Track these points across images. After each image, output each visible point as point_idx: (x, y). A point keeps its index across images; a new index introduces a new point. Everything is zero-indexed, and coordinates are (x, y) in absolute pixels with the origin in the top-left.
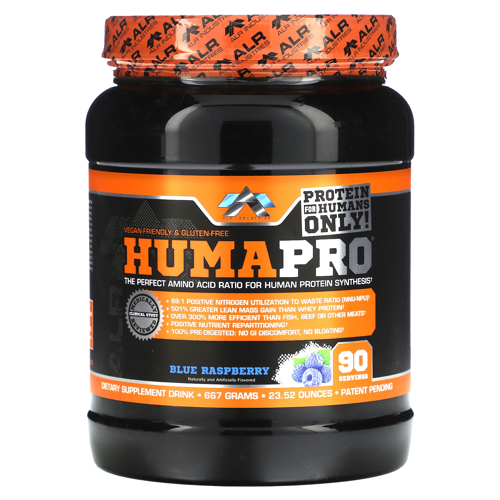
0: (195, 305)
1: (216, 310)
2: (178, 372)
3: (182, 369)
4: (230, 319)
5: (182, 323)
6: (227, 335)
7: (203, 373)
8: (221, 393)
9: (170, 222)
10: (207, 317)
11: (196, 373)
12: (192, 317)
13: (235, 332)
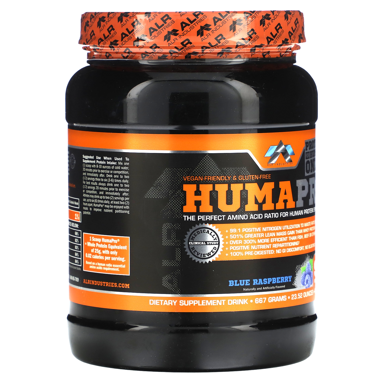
0: (248, 233)
1: (262, 235)
2: (236, 285)
3: (238, 282)
4: (271, 242)
5: (238, 247)
6: (269, 253)
7: (254, 284)
8: (265, 298)
9: (230, 170)
10: (257, 241)
11: (249, 284)
12: (246, 242)
13: (274, 251)
